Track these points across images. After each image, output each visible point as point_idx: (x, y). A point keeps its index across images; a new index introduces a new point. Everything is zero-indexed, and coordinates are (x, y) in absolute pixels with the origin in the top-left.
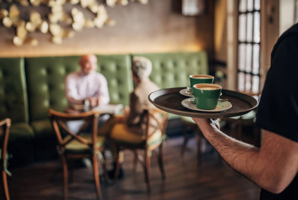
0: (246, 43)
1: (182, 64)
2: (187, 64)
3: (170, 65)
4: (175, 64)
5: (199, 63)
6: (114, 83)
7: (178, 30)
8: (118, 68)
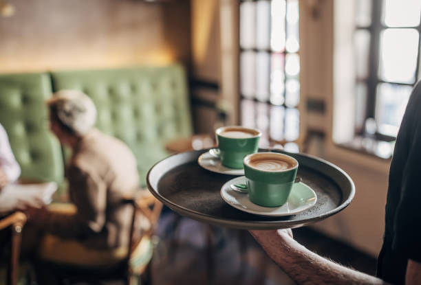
0: (256, 50)
1: (145, 89)
2: (155, 86)
3: (124, 90)
4: (134, 89)
5: (173, 85)
6: (19, 130)
7: (133, 26)
8: (26, 100)
